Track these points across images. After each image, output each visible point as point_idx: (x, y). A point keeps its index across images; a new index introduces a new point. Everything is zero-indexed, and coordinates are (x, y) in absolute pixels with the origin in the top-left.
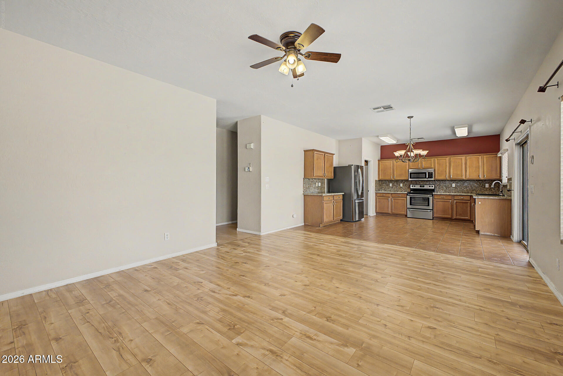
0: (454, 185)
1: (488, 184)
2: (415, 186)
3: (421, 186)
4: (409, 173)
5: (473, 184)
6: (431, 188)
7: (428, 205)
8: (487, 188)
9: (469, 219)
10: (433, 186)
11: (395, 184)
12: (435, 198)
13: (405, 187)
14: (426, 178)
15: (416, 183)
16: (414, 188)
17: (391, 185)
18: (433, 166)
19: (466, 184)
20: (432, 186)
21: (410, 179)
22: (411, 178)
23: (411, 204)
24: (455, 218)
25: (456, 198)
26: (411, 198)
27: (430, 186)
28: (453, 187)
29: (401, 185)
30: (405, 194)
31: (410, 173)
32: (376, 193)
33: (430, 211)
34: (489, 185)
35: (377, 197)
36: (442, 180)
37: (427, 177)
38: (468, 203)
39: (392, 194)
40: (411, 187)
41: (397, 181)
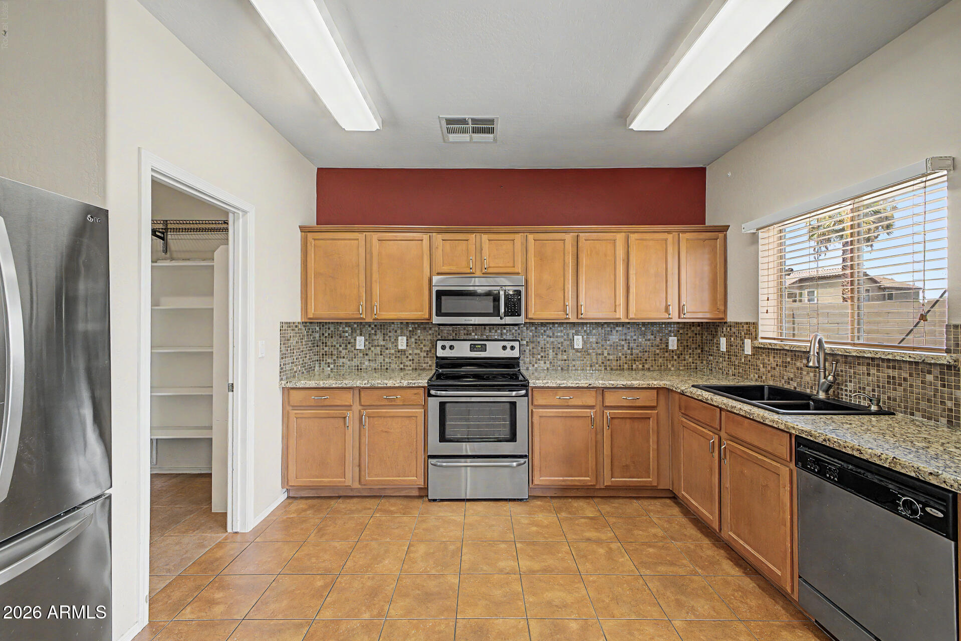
0: (578, 342)
1: (676, 338)
2: (451, 347)
3: (473, 348)
4: (434, 289)
5: (635, 337)
6: (508, 354)
7: (513, 438)
8: (673, 351)
9: (655, 484)
10: (516, 344)
11: (379, 338)
12: (535, 403)
13: (418, 351)
14: (496, 313)
15: (456, 333)
16: (447, 353)
17: (360, 343)
18: (519, 268)
19: (614, 338)
20: (512, 348)
21: (436, 320)
22: (439, 313)
23: (443, 438)
24: (609, 484)
25: (611, 399)
26: (442, 405)
27: (504, 348)
28: (577, 351)
29: (402, 343)
30: (416, 391)
31: (437, 291)
32: (286, 391)
33: (519, 465)
34: (678, 340)
35: (289, 408)
36: (542, 324)
37: (502, 310)
38: (649, 418)
39: (360, 389)
40: (440, 353)
41: (383, 326)
